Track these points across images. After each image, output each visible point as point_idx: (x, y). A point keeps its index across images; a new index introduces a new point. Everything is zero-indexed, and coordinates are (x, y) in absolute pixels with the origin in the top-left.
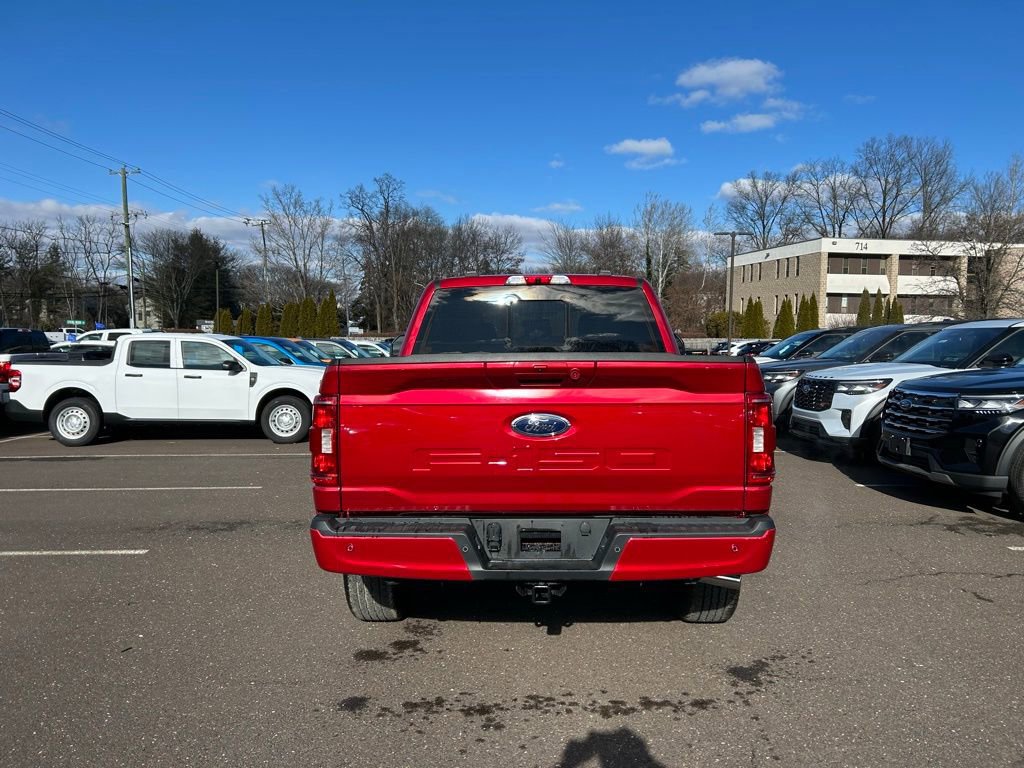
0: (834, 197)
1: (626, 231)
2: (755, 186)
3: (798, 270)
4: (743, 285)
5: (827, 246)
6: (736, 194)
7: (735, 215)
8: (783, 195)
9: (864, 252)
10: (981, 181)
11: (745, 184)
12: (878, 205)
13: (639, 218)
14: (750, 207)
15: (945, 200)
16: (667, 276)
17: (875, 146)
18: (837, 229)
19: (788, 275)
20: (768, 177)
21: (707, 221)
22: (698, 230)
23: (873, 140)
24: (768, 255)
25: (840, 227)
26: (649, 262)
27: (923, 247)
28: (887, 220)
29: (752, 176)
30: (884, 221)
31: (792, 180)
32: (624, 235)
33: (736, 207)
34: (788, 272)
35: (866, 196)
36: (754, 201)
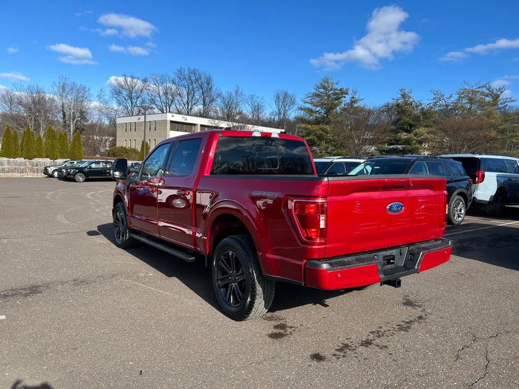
0: (166, 94)
1: (48, 96)
2: (126, 81)
3: (155, 128)
4: (126, 133)
5: (170, 117)
6: (117, 85)
7: (116, 96)
8: (140, 88)
9: (186, 121)
10: (225, 95)
11: (121, 79)
12: (185, 100)
13: (56, 89)
14: (124, 92)
15: (211, 101)
16: (76, 124)
17: (182, 71)
18: (168, 109)
19: (150, 130)
20: (133, 77)
21: (99, 97)
22: (93, 101)
23: (181, 69)
24: (139, 119)
25: (170, 108)
26: (64, 115)
27: (213, 122)
28: (190, 107)
29: (125, 76)
30: (188, 107)
31: (145, 81)
32: (47, 99)
33: (116, 91)
34: (150, 128)
35: (180, 94)
36: (126, 90)
